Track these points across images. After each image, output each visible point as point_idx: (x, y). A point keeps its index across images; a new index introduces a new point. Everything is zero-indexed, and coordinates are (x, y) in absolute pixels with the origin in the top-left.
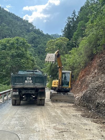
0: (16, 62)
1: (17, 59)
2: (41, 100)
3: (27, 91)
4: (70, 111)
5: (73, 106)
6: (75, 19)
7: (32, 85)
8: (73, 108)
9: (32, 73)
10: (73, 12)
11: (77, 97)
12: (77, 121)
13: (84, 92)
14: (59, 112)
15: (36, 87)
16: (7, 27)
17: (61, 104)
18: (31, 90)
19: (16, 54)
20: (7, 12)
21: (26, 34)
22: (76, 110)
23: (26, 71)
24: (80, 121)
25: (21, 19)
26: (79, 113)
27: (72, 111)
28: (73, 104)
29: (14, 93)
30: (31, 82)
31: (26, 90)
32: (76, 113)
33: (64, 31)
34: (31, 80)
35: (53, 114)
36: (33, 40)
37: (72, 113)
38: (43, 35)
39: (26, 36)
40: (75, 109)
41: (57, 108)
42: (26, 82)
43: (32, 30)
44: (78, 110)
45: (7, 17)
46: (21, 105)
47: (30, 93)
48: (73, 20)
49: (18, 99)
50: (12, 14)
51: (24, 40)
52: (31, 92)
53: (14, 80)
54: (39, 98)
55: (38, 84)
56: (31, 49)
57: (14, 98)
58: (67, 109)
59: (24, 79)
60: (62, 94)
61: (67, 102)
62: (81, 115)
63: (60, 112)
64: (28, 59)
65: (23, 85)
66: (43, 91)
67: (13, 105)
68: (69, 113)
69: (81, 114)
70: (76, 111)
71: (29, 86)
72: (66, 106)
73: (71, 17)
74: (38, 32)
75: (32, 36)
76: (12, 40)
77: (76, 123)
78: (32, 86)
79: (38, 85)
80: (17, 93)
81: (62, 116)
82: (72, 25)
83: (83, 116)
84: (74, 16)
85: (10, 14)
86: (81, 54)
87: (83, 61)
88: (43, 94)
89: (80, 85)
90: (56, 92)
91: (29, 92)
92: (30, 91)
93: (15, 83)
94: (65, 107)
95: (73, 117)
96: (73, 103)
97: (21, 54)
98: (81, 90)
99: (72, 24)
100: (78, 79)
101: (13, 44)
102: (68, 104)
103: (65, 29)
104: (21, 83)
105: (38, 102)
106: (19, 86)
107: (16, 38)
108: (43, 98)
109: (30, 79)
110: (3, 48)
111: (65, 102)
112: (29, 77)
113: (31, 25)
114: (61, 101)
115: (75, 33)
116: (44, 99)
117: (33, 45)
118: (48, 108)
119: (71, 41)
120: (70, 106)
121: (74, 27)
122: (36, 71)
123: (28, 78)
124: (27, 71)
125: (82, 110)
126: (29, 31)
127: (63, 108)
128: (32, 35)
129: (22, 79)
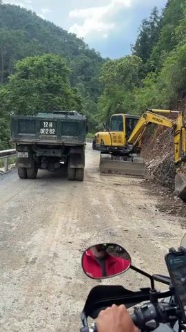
0: (46, 99)
1: (47, 96)
2: (76, 169)
3: (45, 152)
4: (132, 195)
5: (141, 185)
6: (156, 25)
7: (55, 138)
8: (141, 189)
9: (64, 116)
10: (152, 12)
11: (151, 165)
12: (146, 225)
13: (164, 157)
14: (109, 196)
15: (63, 143)
16: (40, 45)
17: (117, 179)
18: (55, 150)
19: (44, 85)
20: (41, 20)
21: (72, 59)
22: (147, 193)
23: (51, 112)
24: (152, 223)
25: (65, 32)
26: (152, 202)
27: (137, 195)
28: (141, 180)
29: (19, 155)
30: (52, 131)
31: (44, 150)
32: (146, 201)
33: (134, 48)
34: (52, 128)
35: (95, 202)
36: (83, 68)
37: (137, 201)
38: (100, 60)
39: (72, 62)
40: (146, 190)
41: (106, 187)
42: (42, 131)
43: (82, 51)
44: (150, 194)
45: (40, 28)
46: (39, 178)
47: (52, 155)
48: (153, 27)
49: (30, 166)
50: (49, 22)
51: (60, 60)
52: (54, 152)
53: (17, 127)
54: (72, 167)
55: (68, 137)
56: (80, 84)
57: (22, 165)
58: (126, 190)
59: (38, 125)
60: (121, 159)
61: (130, 175)
62: (157, 207)
63: (112, 199)
64: (66, 95)
65: (36, 137)
66: (79, 151)
67: (21, 178)
68: (129, 201)
69: (156, 203)
70: (145, 196)
71: (48, 141)
72: (127, 182)
73: (149, 20)
74: (92, 55)
75: (82, 61)
76: (39, 60)
77: (143, 229)
78: (55, 141)
79: (69, 140)
80: (26, 155)
81: (112, 208)
82: (150, 36)
83: (162, 209)
84: (155, 19)
85: (46, 23)
86: (164, 86)
87: (166, 98)
88: (80, 157)
89: (158, 144)
90: (110, 156)
91: (50, 153)
92: (52, 150)
93: (20, 134)
94: (124, 185)
95: (137, 212)
96: (142, 177)
97: (54, 85)
98: (159, 153)
99: (149, 34)
100: (156, 132)
101: (40, 67)
102: (131, 179)
103: (137, 44)
104: (33, 135)
105: (70, 173)
106: (27, 139)
107: (45, 56)
108: (79, 167)
109: (51, 125)
110: (22, 74)
111: (126, 174)
112: (49, 122)
113: (80, 41)
114: (118, 173)
115: (155, 48)
116: (82, 169)
117: (83, 77)
118: (89, 187)
119: (146, 64)
120: (134, 184)
121: (153, 38)
122: (72, 114)
123: (46, 124)
124: (55, 113)
125: (158, 194)
126: (76, 53)
127: (120, 189)
128: (83, 59)
129: (33, 125)
